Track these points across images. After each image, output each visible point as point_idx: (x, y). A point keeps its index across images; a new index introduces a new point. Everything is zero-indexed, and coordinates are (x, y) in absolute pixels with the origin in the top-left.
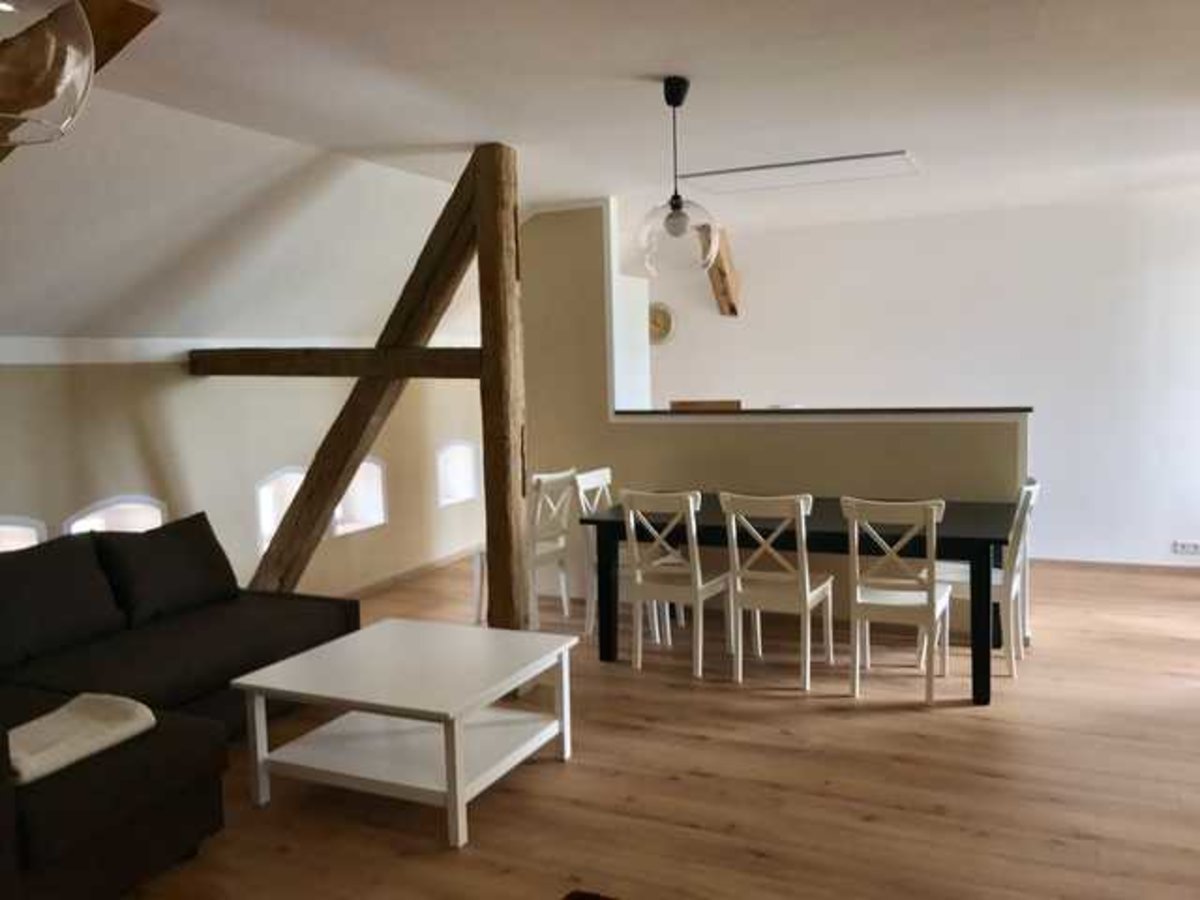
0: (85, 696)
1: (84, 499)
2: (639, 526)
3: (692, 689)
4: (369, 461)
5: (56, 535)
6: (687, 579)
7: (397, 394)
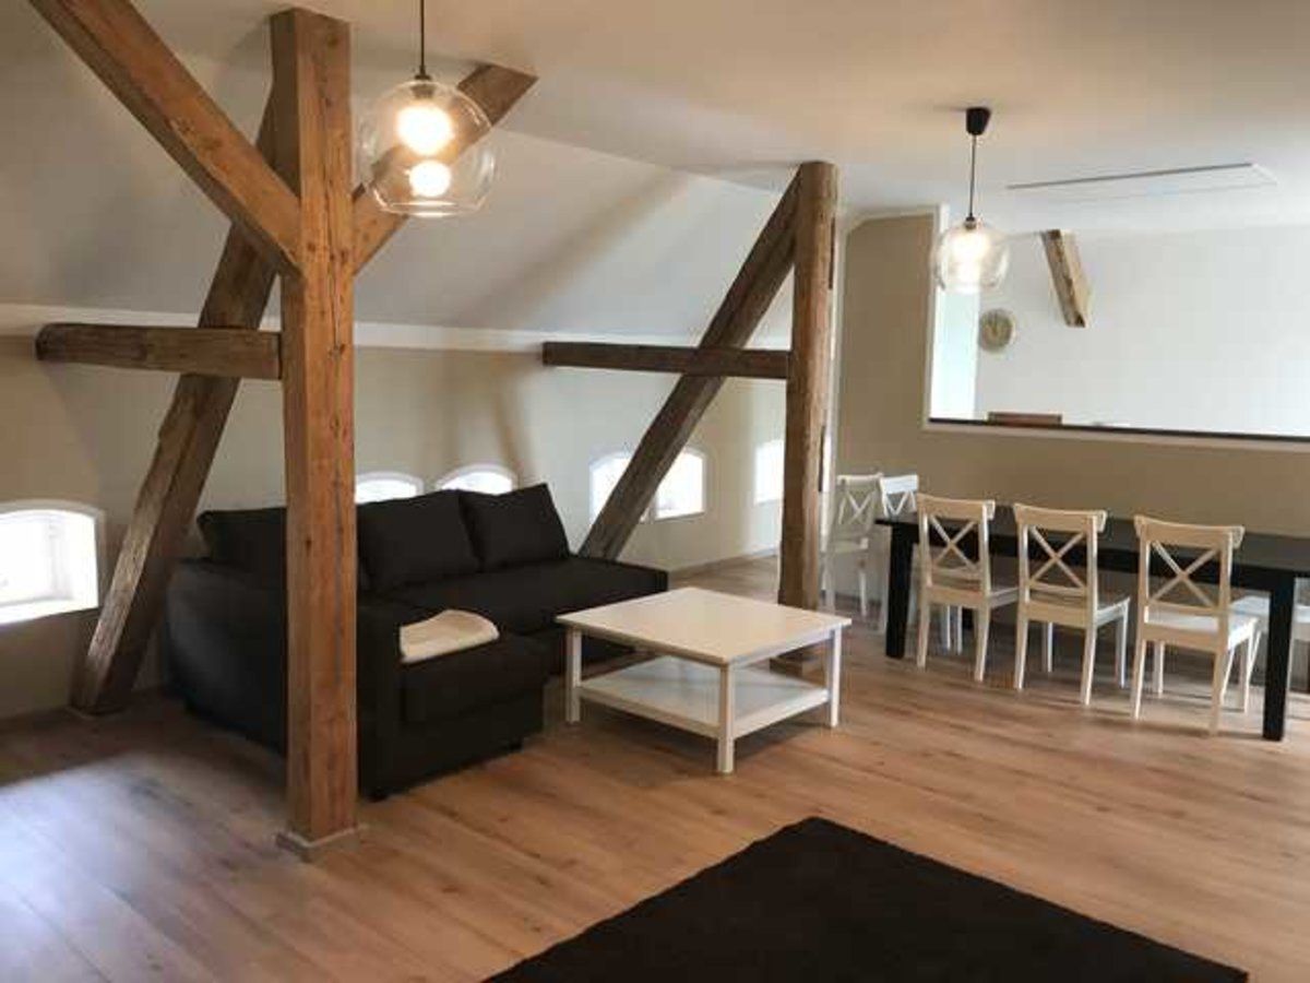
0: (450, 612)
1: (453, 464)
2: (932, 531)
3: (968, 688)
4: (687, 451)
5: (430, 491)
6: (974, 585)
7: (714, 391)
